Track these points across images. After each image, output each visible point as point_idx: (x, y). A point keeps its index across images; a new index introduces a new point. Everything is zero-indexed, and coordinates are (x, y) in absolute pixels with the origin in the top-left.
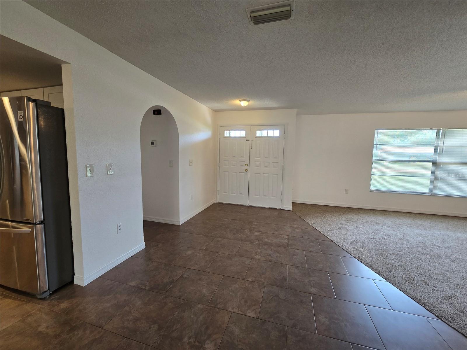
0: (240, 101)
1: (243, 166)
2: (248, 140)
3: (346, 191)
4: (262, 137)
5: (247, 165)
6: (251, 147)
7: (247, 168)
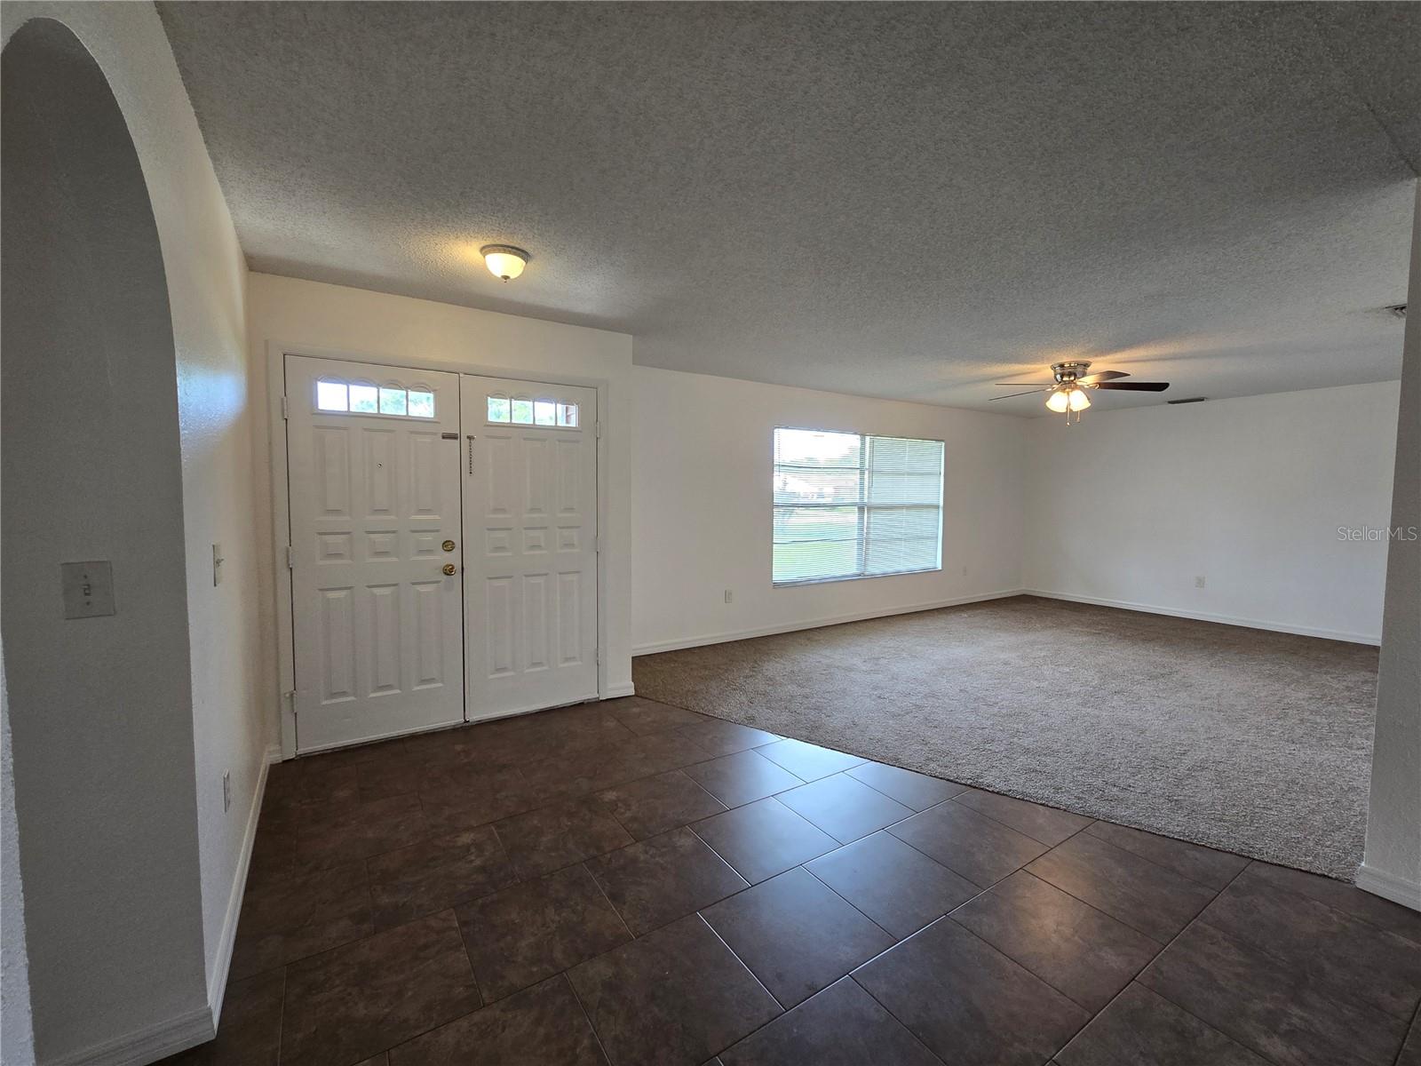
0: (485, 250)
1: (429, 552)
2: (453, 437)
3: (728, 596)
4: (511, 426)
5: (448, 546)
6: (467, 466)
7: (453, 558)
